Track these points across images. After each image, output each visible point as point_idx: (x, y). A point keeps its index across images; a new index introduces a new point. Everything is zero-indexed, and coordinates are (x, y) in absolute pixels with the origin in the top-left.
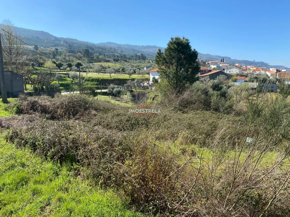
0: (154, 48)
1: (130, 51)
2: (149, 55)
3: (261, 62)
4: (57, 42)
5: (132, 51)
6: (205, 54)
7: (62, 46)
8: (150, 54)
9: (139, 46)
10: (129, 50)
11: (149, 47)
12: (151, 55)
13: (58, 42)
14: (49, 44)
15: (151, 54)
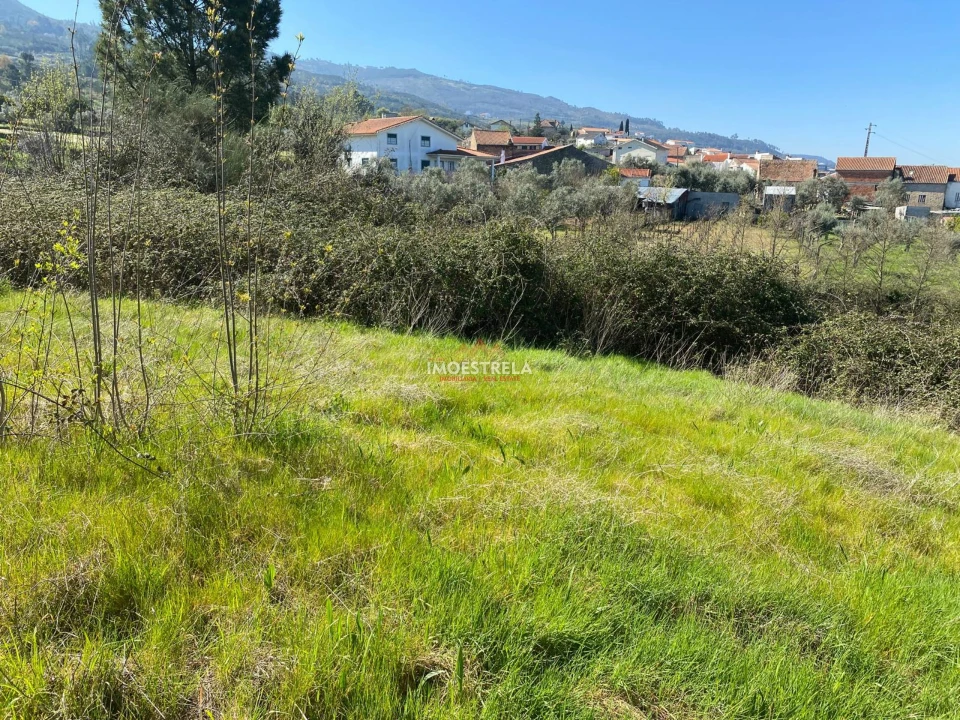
0: (411, 79)
1: (322, 83)
2: (390, 100)
3: (756, 140)
4: (50, 35)
5: (330, 82)
6: (581, 106)
7: (65, 50)
8: (394, 97)
9: (357, 69)
10: (321, 79)
11: (392, 73)
12: (396, 101)
13: (53, 35)
14: (12, 42)
15: (399, 98)
